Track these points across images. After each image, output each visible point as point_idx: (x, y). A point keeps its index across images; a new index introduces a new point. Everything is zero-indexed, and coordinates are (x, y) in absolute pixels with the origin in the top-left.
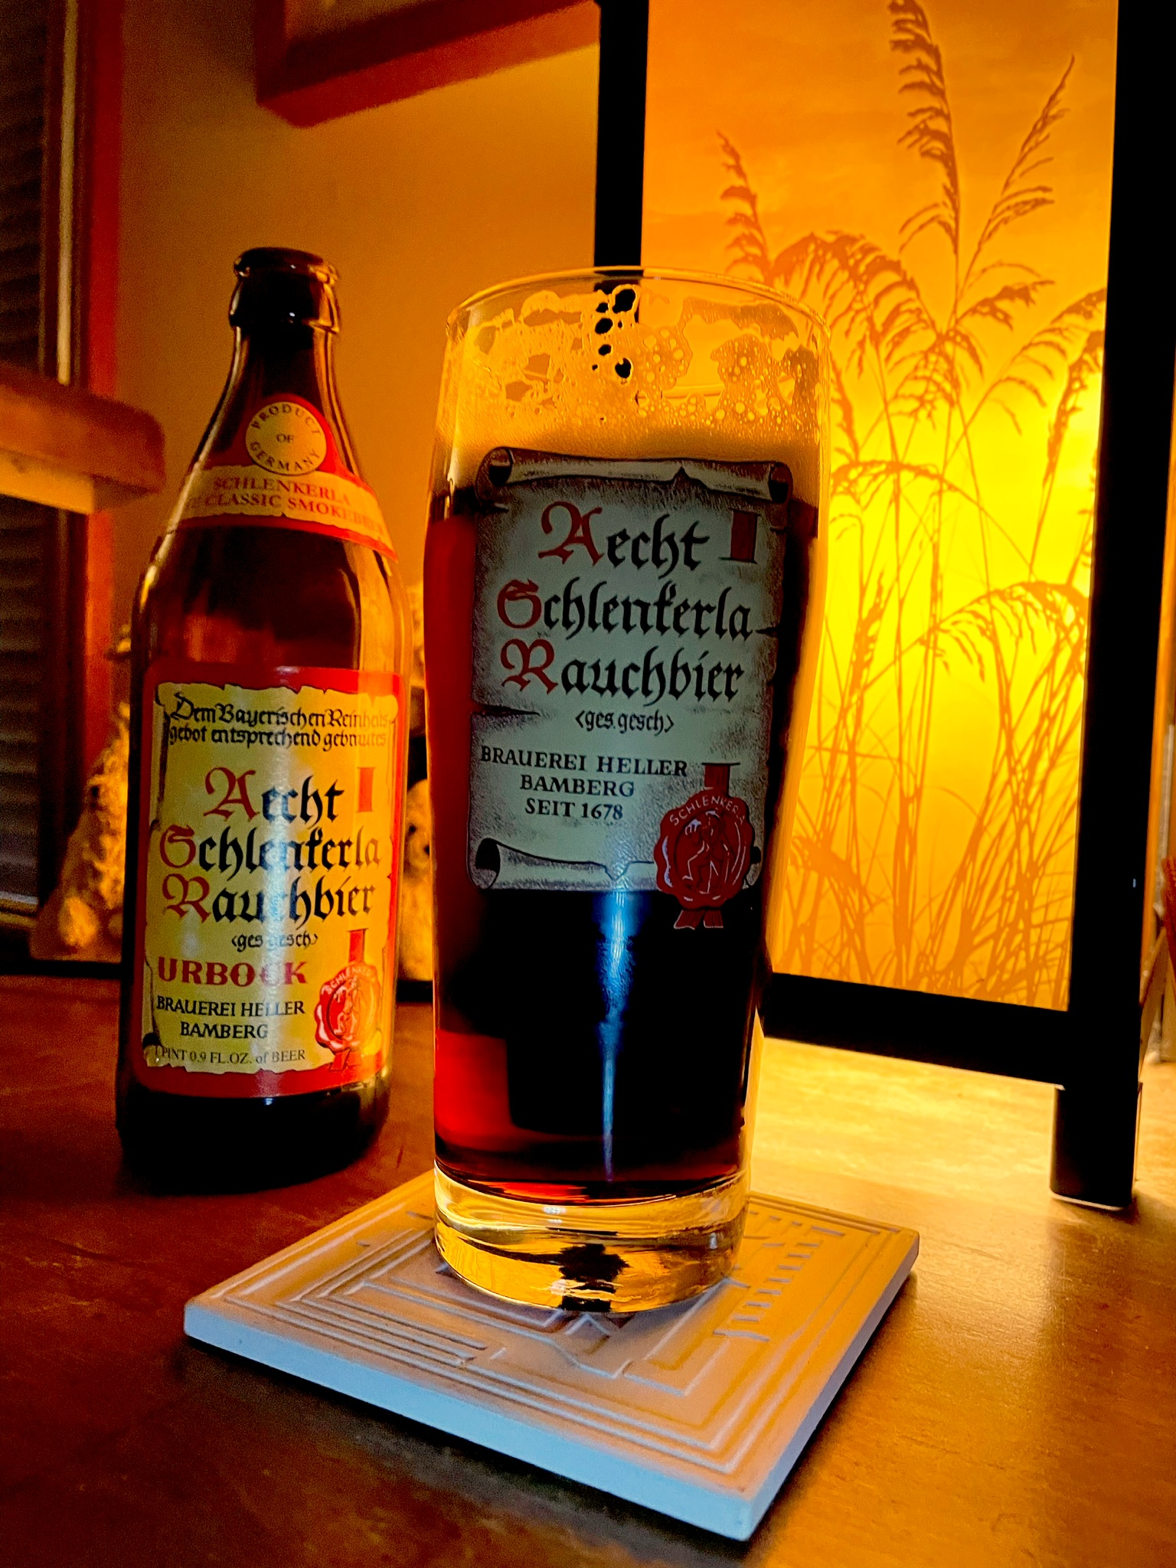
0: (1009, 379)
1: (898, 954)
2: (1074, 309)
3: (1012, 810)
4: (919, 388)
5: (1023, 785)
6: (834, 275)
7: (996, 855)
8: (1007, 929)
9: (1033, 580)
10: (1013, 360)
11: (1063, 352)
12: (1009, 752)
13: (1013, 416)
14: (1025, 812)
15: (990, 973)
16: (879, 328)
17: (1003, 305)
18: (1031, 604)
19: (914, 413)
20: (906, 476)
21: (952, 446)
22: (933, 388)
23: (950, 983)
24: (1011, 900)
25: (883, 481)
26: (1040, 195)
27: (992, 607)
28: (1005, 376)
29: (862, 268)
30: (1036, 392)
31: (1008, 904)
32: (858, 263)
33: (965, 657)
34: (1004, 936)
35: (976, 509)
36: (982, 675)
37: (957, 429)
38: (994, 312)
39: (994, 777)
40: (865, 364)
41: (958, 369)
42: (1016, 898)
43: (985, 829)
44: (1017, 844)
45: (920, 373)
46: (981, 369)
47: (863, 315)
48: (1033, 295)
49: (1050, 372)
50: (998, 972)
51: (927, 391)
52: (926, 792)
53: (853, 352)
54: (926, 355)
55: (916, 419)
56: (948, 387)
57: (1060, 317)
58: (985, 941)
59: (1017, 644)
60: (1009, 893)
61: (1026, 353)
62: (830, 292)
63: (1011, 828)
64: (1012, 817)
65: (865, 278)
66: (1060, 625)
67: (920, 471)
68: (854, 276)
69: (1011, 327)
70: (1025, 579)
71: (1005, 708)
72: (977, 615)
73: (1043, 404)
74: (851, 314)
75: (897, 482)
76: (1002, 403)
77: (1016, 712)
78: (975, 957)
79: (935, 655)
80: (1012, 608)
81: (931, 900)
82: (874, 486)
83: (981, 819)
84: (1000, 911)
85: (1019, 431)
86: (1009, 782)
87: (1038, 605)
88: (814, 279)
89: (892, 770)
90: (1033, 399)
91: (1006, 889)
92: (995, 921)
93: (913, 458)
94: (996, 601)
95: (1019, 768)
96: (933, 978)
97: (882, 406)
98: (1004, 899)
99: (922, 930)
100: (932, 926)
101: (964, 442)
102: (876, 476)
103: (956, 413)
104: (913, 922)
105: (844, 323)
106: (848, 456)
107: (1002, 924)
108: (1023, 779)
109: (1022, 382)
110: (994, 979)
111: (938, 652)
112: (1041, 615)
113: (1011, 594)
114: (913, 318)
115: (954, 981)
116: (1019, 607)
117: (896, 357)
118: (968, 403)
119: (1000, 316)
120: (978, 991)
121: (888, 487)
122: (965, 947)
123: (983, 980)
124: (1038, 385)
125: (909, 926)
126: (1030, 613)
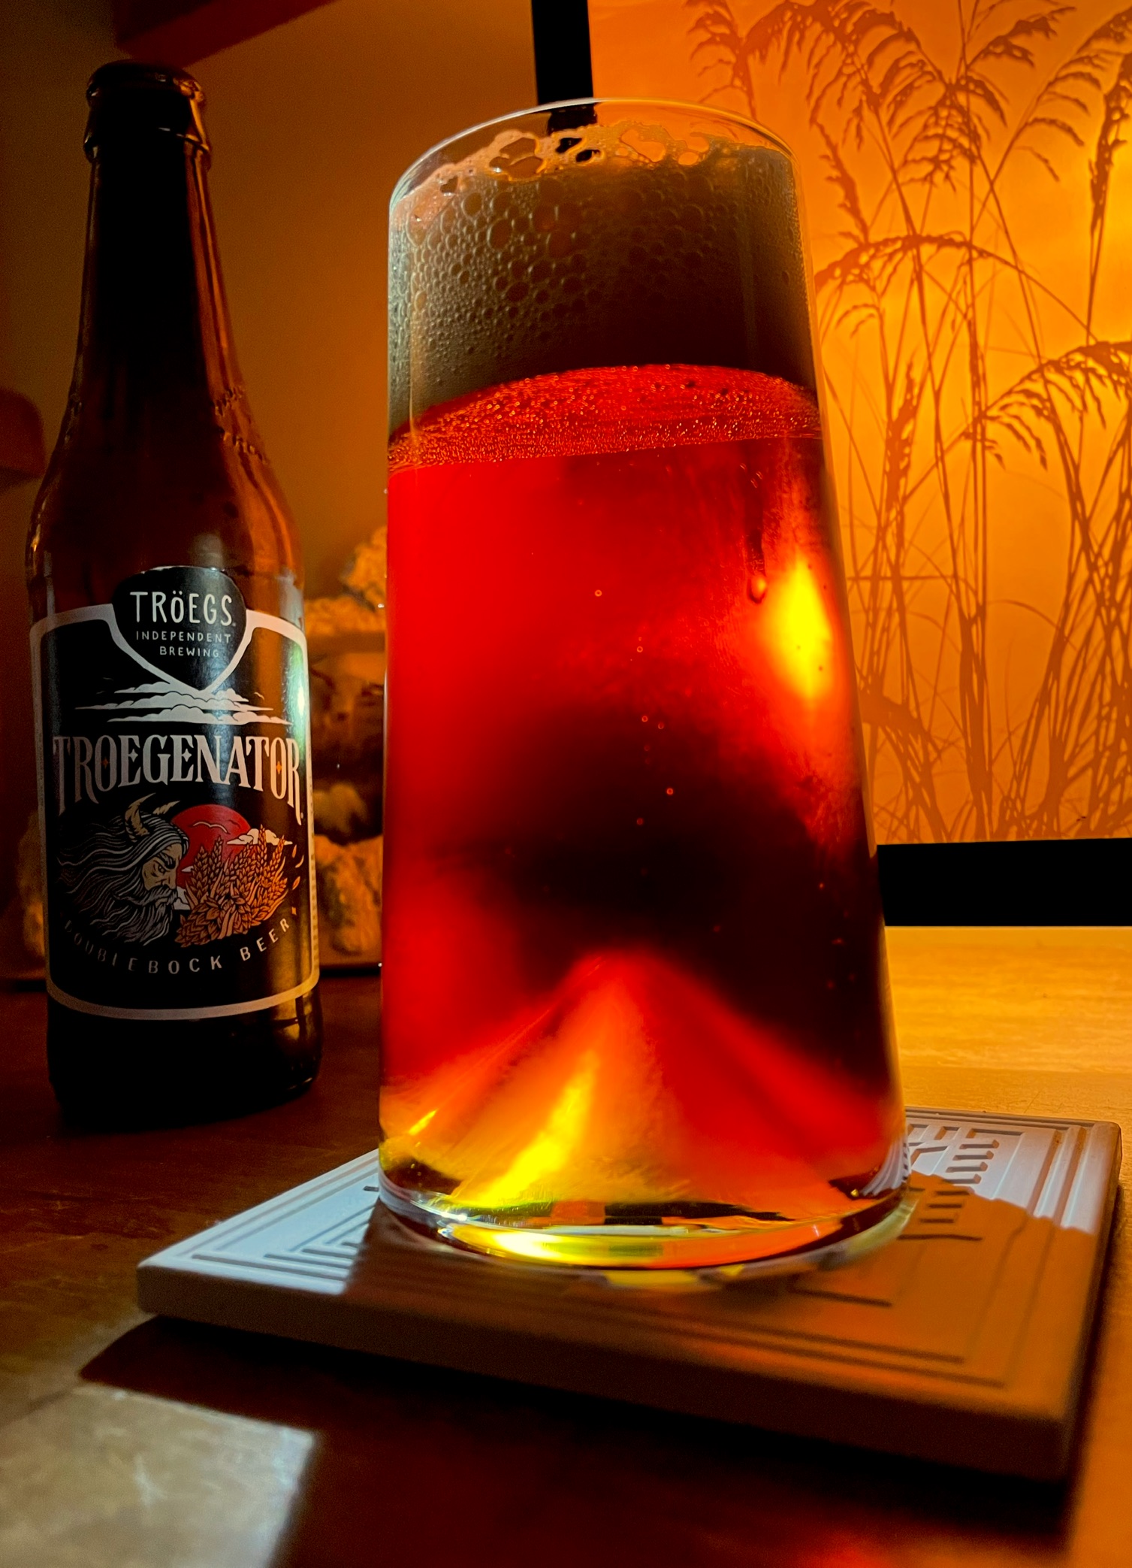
0: (1037, 121)
1: (977, 803)
2: (1102, 34)
3: (1098, 613)
4: (931, 149)
5: (1107, 582)
6: (818, 39)
7: (1084, 668)
8: (1107, 754)
9: (1092, 342)
10: (1039, 98)
11: (1095, 82)
12: (1086, 546)
13: (1045, 161)
14: (1113, 613)
15: (1092, 808)
16: (877, 90)
17: (1019, 41)
18: (1093, 371)
19: (929, 178)
20: (927, 250)
21: (977, 207)
22: (947, 146)
23: (1044, 828)
24: (1108, 718)
25: (901, 260)
27: (1047, 382)
28: (1031, 120)
29: (849, 28)
30: (1069, 131)
31: (1104, 723)
32: (843, 23)
33: (1020, 445)
34: (1104, 761)
35: (1014, 273)
36: (1043, 461)
37: (982, 188)
38: (1009, 50)
39: (1071, 577)
40: (865, 133)
41: (975, 120)
42: (1114, 716)
43: (1068, 639)
44: (1108, 651)
45: (931, 132)
46: (1002, 116)
47: (857, 79)
48: (1052, 25)
49: (1084, 107)
50: (1102, 805)
51: (941, 151)
52: (990, 610)
53: (849, 122)
54: (935, 110)
55: (932, 182)
56: (965, 142)
57: (1088, 43)
58: (1083, 770)
59: (1081, 419)
60: (1105, 711)
61: (1051, 89)
62: (815, 61)
63: (1099, 633)
64: (1098, 621)
65: (854, 37)
67: (942, 242)
68: (842, 38)
69: (1032, 64)
70: (1083, 343)
71: (1076, 495)
72: (1029, 394)
73: (1080, 142)
74: (843, 79)
75: (917, 259)
76: (1031, 149)
77: (1088, 496)
78: (1071, 792)
79: (984, 448)
80: (1071, 379)
81: (1010, 734)
82: (889, 269)
83: (1061, 630)
84: (1097, 733)
85: (1056, 177)
86: (1090, 581)
87: (1102, 371)
88: (794, 48)
89: (947, 590)
90: (1068, 139)
91: (1101, 706)
92: (1091, 747)
93: (933, 229)
94: (1052, 376)
95: (1100, 563)
96: (1024, 826)
97: (890, 176)
98: (1099, 718)
99: (1003, 771)
100: (1015, 764)
101: (991, 199)
102: (891, 256)
103: (978, 169)
104: (991, 763)
105: (835, 91)
106: (855, 238)
107: (1101, 748)
108: (1107, 574)
109: (1052, 122)
110: (1098, 815)
111: (987, 444)
112: (1108, 382)
113: (1068, 362)
114: (915, 72)
115: (1050, 824)
116: (1079, 377)
117: (900, 119)
118: (991, 157)
119: (1018, 54)
120: (1079, 832)
121: (907, 267)
122: (1058, 783)
123: (1084, 817)
124: (1070, 123)
125: (987, 769)
126: (1094, 381)
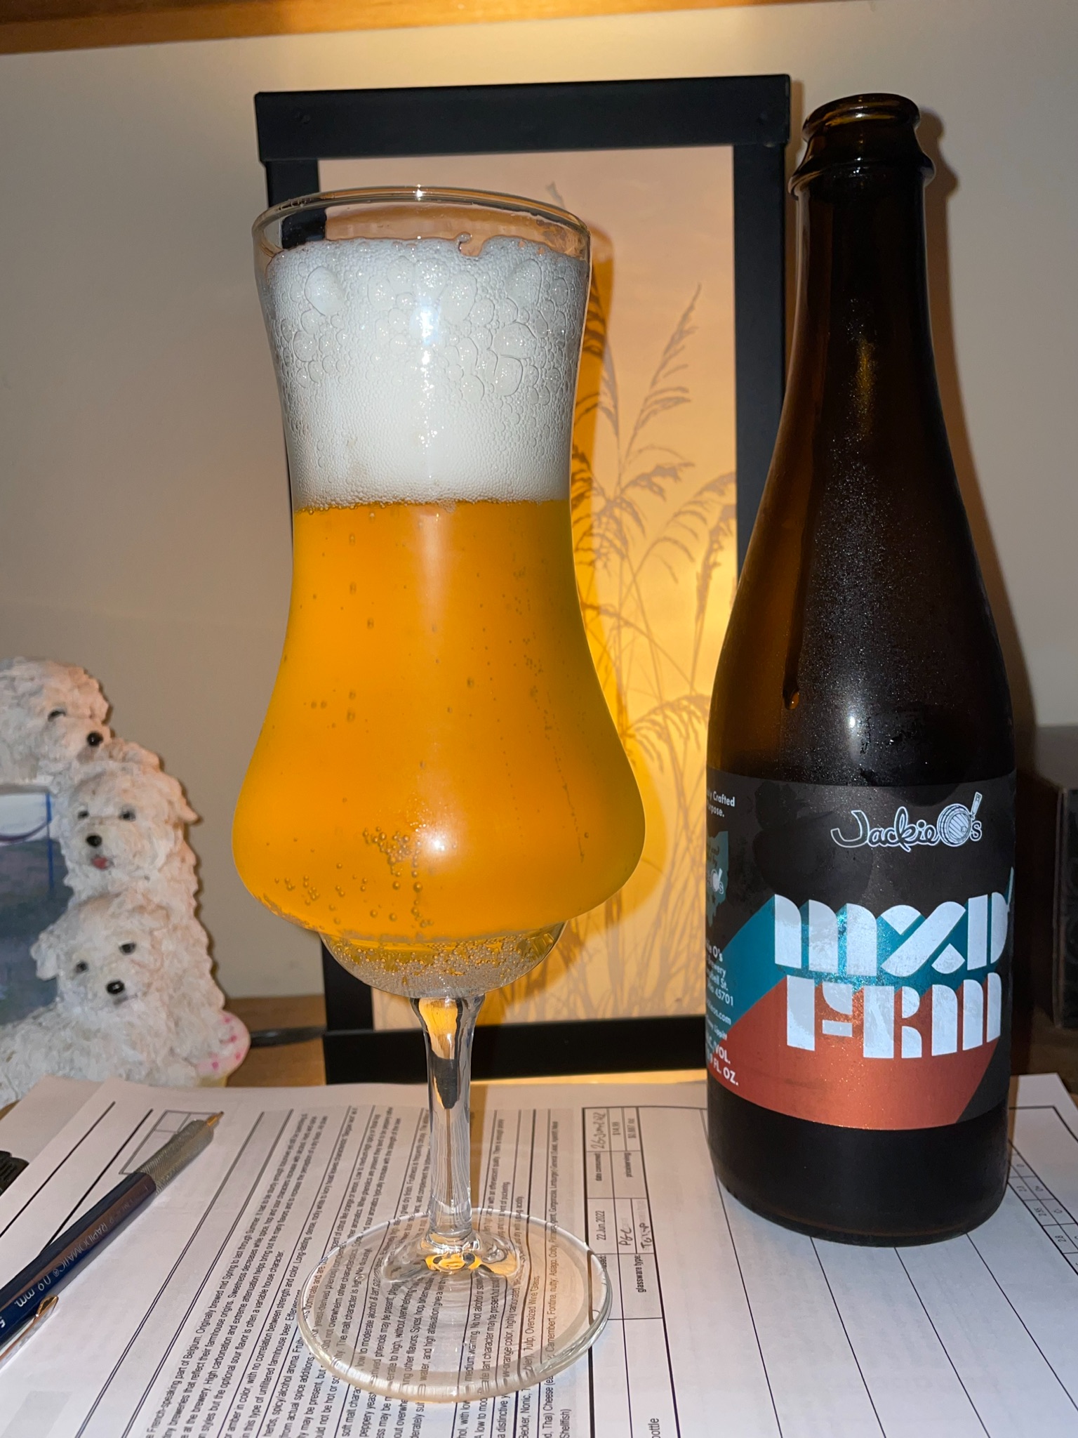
0: (667, 539)
1: (614, 990)
2: (710, 487)
3: (692, 869)
4: (594, 542)
5: (698, 850)
7: (683, 903)
8: (694, 957)
9: (694, 694)
10: (668, 524)
11: (704, 520)
12: (686, 826)
13: (670, 568)
15: (685, 991)
17: (657, 480)
18: (693, 713)
19: (592, 563)
20: (590, 614)
21: (625, 590)
22: (606, 544)
23: (655, 1006)
24: (696, 935)
26: (679, 394)
27: (665, 717)
28: (662, 537)
30: (686, 550)
31: (693, 938)
35: (647, 641)
36: (662, 768)
37: (628, 578)
38: (651, 486)
39: (677, 845)
41: (625, 529)
43: (673, 886)
44: (697, 894)
45: (595, 531)
46: (643, 531)
48: (680, 474)
49: (695, 535)
50: (690, 989)
51: (601, 546)
54: (598, 517)
55: (594, 567)
56: (618, 543)
57: (701, 492)
58: (679, 970)
59: (686, 744)
61: (677, 519)
63: (692, 883)
64: (692, 874)
67: (600, 610)
70: (688, 693)
71: (681, 793)
72: (654, 723)
73: (692, 559)
76: (661, 558)
77: (689, 794)
78: (672, 983)
80: (681, 718)
81: (636, 945)
83: (669, 878)
84: (689, 944)
85: (675, 579)
86: (687, 849)
87: (699, 714)
90: (685, 556)
91: (692, 928)
92: (685, 952)
93: (594, 600)
94: (669, 713)
95: (694, 837)
96: (643, 1005)
98: (691, 935)
99: (631, 969)
100: (638, 965)
101: (634, 590)
103: (626, 565)
104: (624, 964)
107: (691, 954)
108: (698, 845)
109: (676, 542)
110: (688, 995)
112: (702, 721)
113: (678, 705)
114: (586, 485)
115: (659, 1004)
116: (685, 716)
118: (635, 555)
119: (655, 489)
120: (677, 1009)
122: (665, 977)
123: (680, 997)
124: (686, 544)
125: (621, 968)
126: (695, 721)
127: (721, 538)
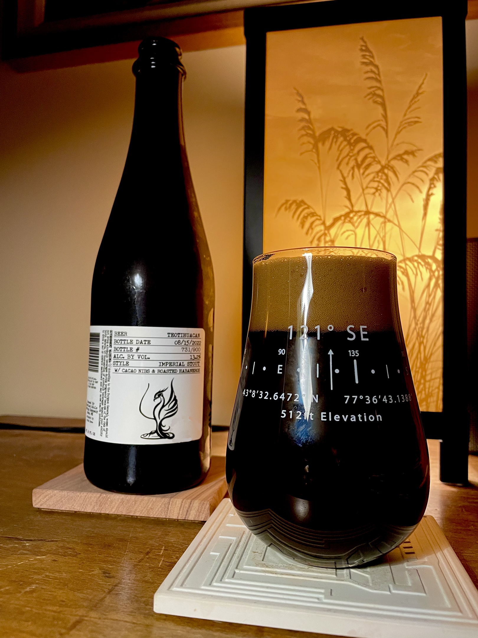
0: (409, 183)
2: (430, 159)
3: (417, 338)
4: (375, 185)
5: (420, 329)
6: (341, 142)
9: (420, 254)
10: (410, 176)
11: (427, 174)
12: (415, 317)
13: (410, 196)
14: (422, 339)
16: (359, 162)
17: (405, 157)
18: (420, 263)
19: (374, 194)
20: (372, 216)
21: (388, 206)
22: (380, 185)
24: (418, 372)
25: (363, 218)
26: (416, 119)
27: (406, 264)
28: (407, 182)
29: (352, 141)
30: (418, 187)
32: (351, 139)
35: (398, 229)
36: (403, 289)
37: (390, 200)
38: (402, 159)
39: (410, 326)
40: (355, 176)
41: (389, 179)
42: (420, 371)
44: (419, 351)
45: (376, 179)
46: (398, 179)
47: (353, 158)
48: (416, 154)
49: (423, 181)
51: (378, 186)
53: (350, 171)
54: (377, 173)
55: (375, 196)
56: (386, 185)
57: (426, 162)
59: (416, 277)
60: (417, 370)
61: (414, 174)
62: (341, 148)
63: (417, 345)
64: (417, 341)
65: (354, 144)
66: (431, 270)
67: (377, 215)
68: (349, 144)
70: (418, 254)
71: (413, 301)
72: (400, 267)
73: (421, 192)
74: (349, 157)
75: (368, 219)
76: (406, 191)
77: (416, 301)
80: (414, 265)
82: (359, 220)
85: (413, 202)
86: (415, 328)
87: (423, 263)
88: (334, 144)
90: (417, 190)
91: (416, 368)
93: (374, 210)
94: (408, 262)
95: (419, 323)
97: (361, 190)
101: (393, 206)
102: (360, 216)
103: (389, 194)
105: (346, 160)
106: (349, 208)
108: (420, 327)
109: (413, 184)
112: (424, 267)
113: (413, 259)
114: (372, 160)
116: (416, 264)
117: (366, 173)
118: (394, 191)
119: (404, 160)
121: (365, 221)
124: (419, 185)
126: (420, 267)
127: (435, 182)
